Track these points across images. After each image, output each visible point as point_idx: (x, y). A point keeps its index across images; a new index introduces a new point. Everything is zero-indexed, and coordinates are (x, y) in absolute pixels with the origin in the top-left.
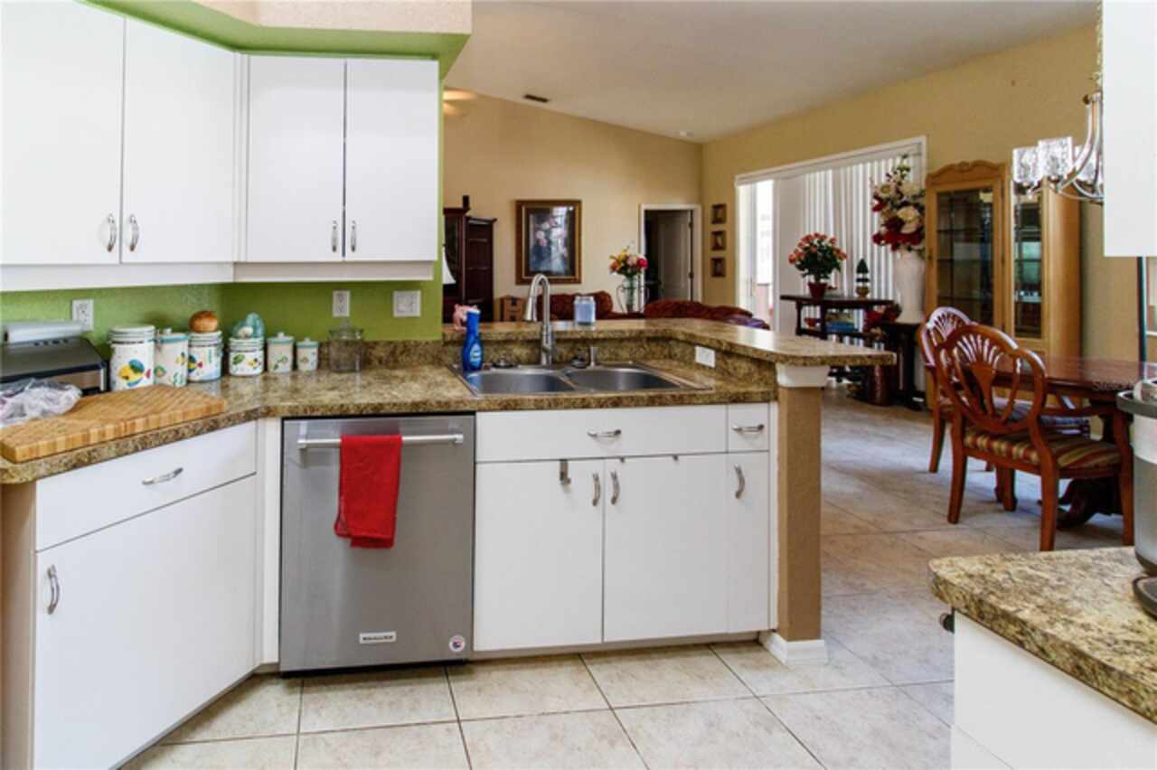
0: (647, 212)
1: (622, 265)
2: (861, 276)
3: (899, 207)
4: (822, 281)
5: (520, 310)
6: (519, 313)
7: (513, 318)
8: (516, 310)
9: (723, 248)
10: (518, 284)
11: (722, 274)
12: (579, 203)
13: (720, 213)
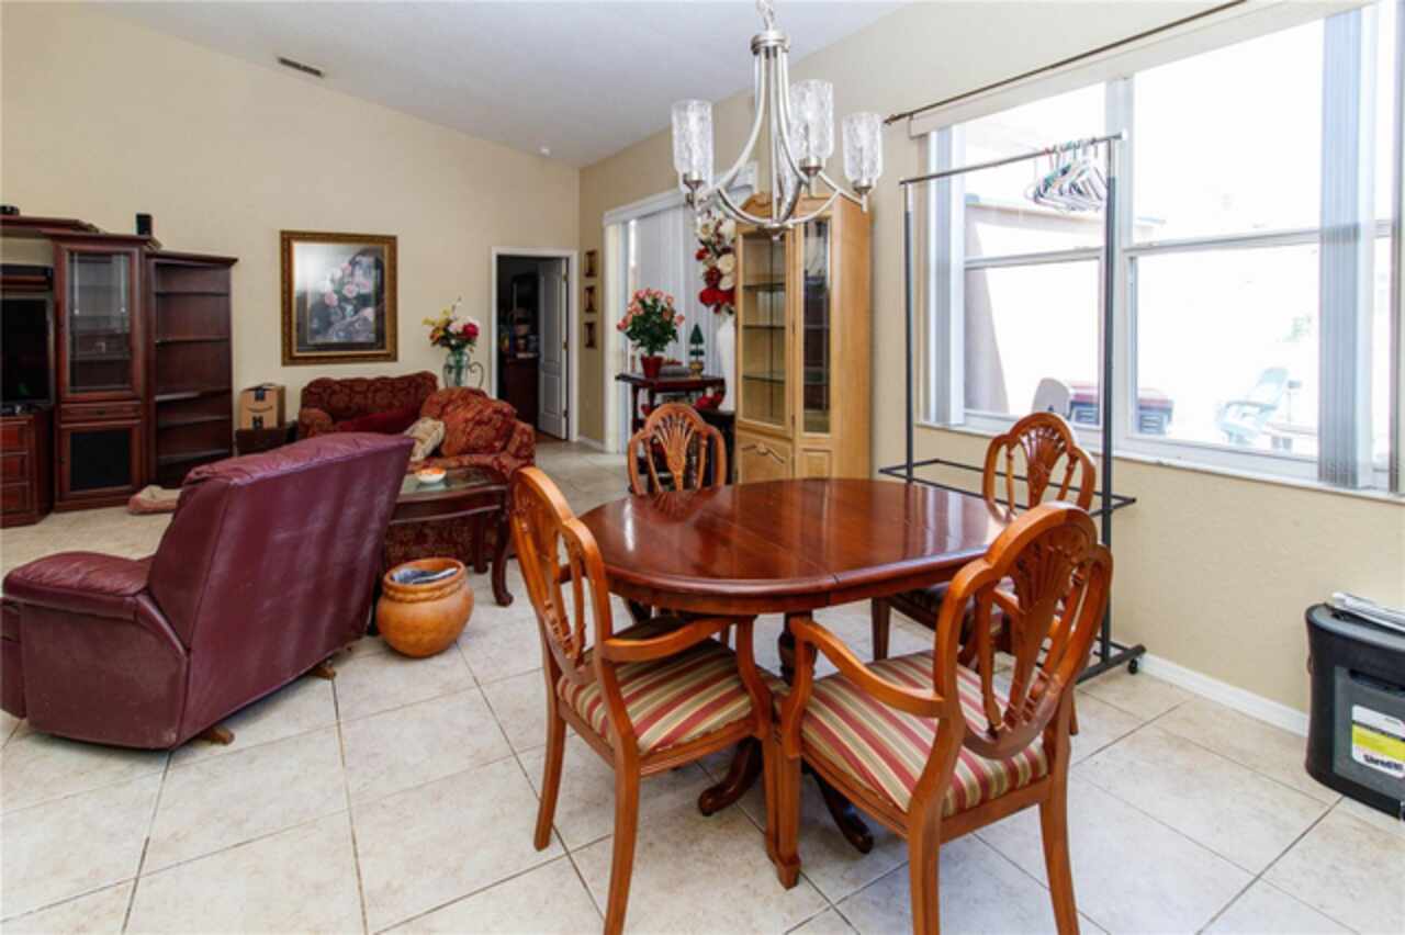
0: (501, 259)
1: (442, 333)
2: (693, 347)
3: (719, 255)
4: (657, 354)
5: (271, 408)
6: (269, 412)
7: (258, 421)
8: (266, 406)
9: (594, 309)
10: (285, 364)
11: (593, 344)
12: (392, 240)
13: (592, 263)
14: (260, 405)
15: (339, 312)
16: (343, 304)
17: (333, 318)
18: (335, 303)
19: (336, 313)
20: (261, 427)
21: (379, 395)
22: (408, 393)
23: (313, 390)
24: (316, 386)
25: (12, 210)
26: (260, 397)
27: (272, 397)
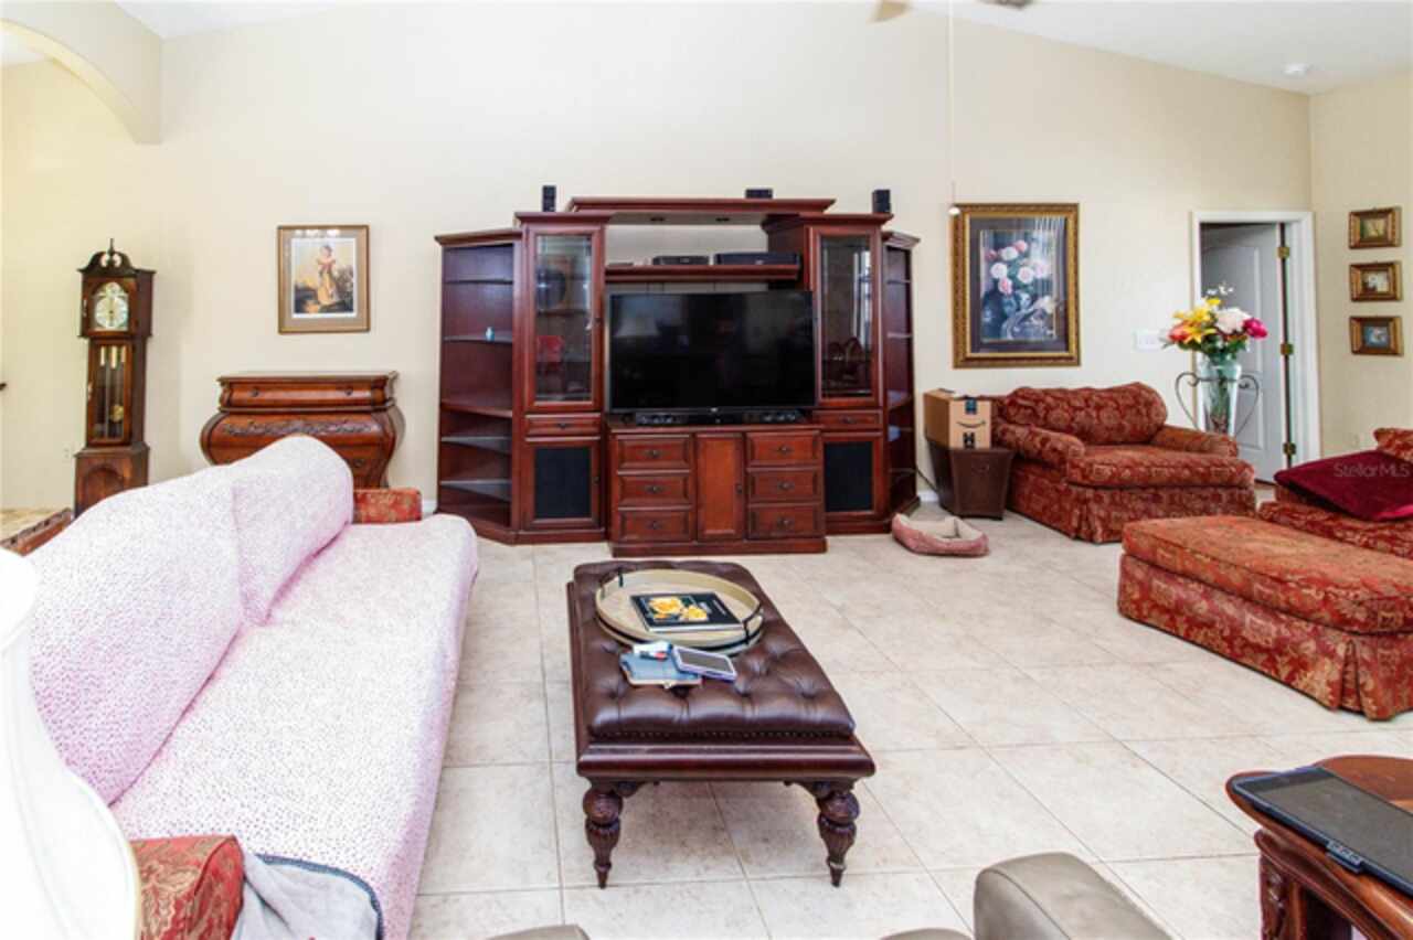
0: (1204, 226)
5: (984, 423)
6: (982, 428)
7: (969, 439)
8: (977, 422)
9: (1392, 296)
10: (957, 366)
11: (1390, 349)
12: (1072, 209)
13: (1376, 228)
14: (971, 419)
15: (1013, 300)
16: (1017, 292)
17: (1007, 309)
18: (1010, 291)
19: (1010, 304)
20: (972, 447)
21: (1104, 414)
22: (1139, 412)
23: (1021, 402)
24: (1023, 398)
25: (767, 193)
26: (971, 410)
27: (985, 410)
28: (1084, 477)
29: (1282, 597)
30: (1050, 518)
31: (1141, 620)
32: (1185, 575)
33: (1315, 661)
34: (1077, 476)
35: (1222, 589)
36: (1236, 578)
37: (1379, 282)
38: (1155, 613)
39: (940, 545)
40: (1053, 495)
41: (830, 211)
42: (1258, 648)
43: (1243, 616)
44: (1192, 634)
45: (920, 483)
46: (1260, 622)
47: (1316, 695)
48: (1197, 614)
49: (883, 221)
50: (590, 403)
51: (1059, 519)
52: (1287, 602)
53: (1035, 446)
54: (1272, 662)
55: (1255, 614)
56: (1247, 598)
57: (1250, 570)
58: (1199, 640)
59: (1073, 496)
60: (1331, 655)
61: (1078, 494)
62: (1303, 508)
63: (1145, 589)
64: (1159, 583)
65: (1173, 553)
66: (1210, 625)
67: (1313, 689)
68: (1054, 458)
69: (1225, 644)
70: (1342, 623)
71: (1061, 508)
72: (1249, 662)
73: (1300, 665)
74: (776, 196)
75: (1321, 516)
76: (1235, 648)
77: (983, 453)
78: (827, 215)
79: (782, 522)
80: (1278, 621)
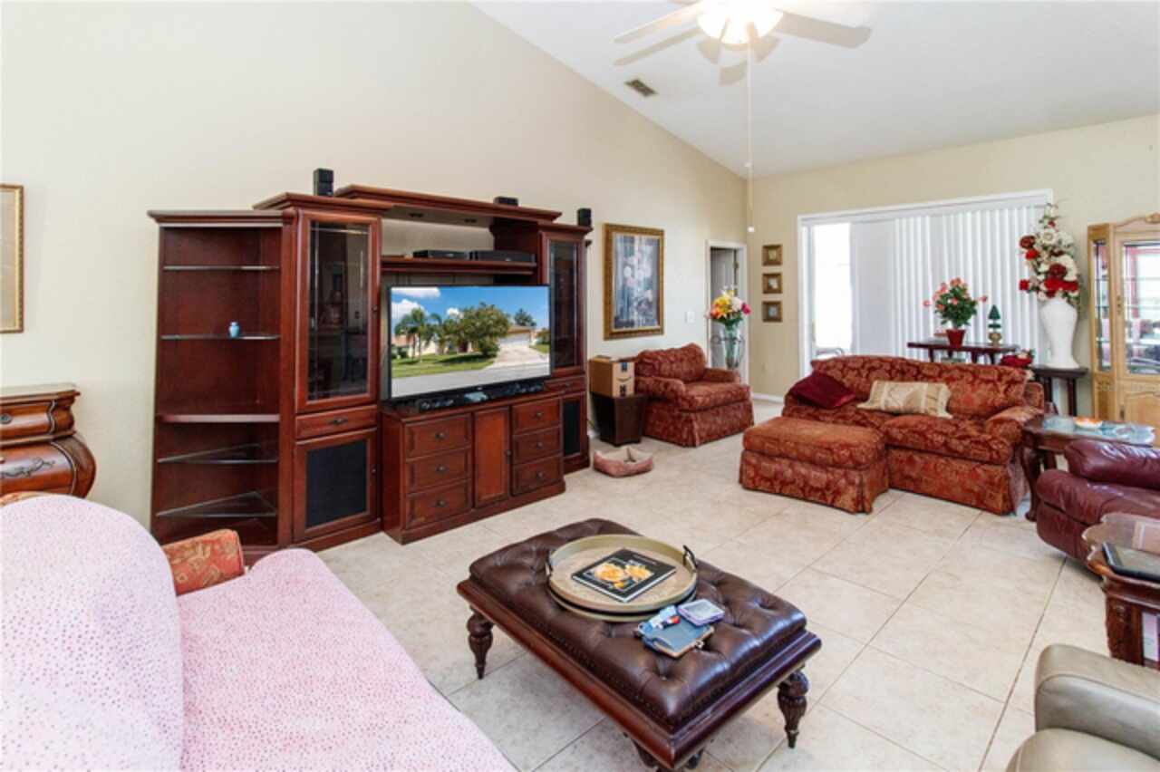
5: (630, 378)
6: (629, 381)
7: (623, 390)
8: (627, 377)
9: (779, 291)
10: (606, 338)
11: (778, 319)
12: (661, 233)
13: (773, 255)
14: (624, 375)
20: (625, 395)
22: (697, 361)
23: (646, 360)
24: (648, 358)
25: (513, 202)
26: (624, 369)
27: (631, 366)
28: (691, 405)
29: (831, 458)
30: (668, 435)
31: (755, 489)
32: (781, 456)
33: (846, 488)
34: (686, 406)
35: (800, 460)
36: (808, 452)
37: (774, 283)
38: (762, 482)
39: (631, 468)
40: (670, 420)
41: (558, 221)
42: (817, 490)
43: (810, 472)
44: (783, 491)
45: (589, 426)
46: (818, 474)
47: (846, 508)
48: (786, 478)
49: (586, 232)
50: (367, 395)
51: (674, 435)
52: (833, 460)
53: (660, 390)
54: (824, 496)
55: (815, 470)
56: (812, 462)
57: (815, 446)
58: (787, 493)
59: (683, 419)
60: (852, 483)
61: (687, 417)
62: (803, 407)
63: (756, 468)
64: (765, 464)
65: (772, 444)
66: (793, 482)
67: (844, 505)
68: (672, 395)
69: (800, 492)
70: (857, 466)
71: (676, 428)
72: (812, 498)
73: (838, 493)
74: (521, 204)
75: (811, 411)
76: (806, 493)
77: (630, 399)
78: (557, 224)
79: (537, 475)
80: (827, 471)
